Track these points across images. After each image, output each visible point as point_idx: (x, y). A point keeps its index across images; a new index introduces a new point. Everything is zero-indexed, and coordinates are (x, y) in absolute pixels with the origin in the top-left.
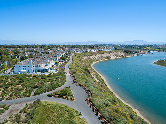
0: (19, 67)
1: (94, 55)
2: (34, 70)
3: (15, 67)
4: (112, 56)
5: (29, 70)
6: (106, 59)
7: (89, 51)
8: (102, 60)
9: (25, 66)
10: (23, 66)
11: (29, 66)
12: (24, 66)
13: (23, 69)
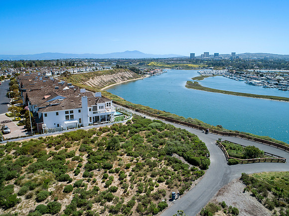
0: (57, 114)
1: (91, 80)
2: (90, 118)
3: (46, 115)
4: (116, 79)
5: (80, 119)
6: (110, 84)
7: (78, 72)
8: (106, 88)
9: (72, 112)
10: (67, 112)
11: (79, 111)
12: (69, 110)
13: (67, 117)
